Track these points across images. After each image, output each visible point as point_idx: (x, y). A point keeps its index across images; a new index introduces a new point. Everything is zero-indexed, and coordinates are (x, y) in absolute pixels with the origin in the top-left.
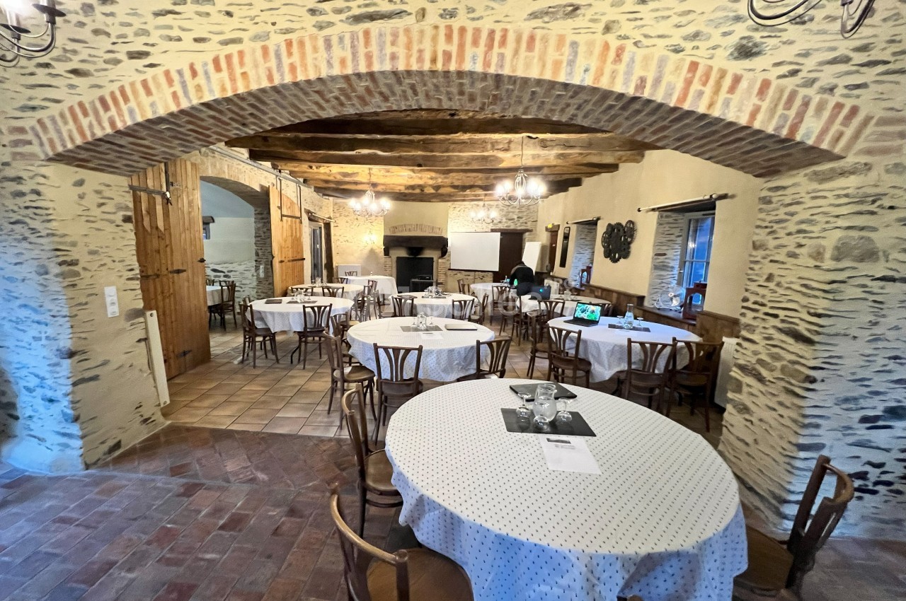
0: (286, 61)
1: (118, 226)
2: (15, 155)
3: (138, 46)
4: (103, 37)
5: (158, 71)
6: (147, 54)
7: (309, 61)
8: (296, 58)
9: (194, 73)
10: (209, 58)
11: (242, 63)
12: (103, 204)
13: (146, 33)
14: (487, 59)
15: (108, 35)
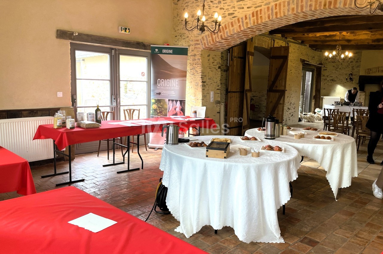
0: (274, 11)
1: (216, 70)
2: (195, 48)
3: (231, 12)
4: (223, 10)
5: (236, 18)
6: (233, 14)
7: (282, 11)
8: (278, 10)
9: (246, 18)
10: (251, 12)
11: (261, 14)
12: (213, 62)
13: (234, 7)
14: (345, 2)
15: (224, 9)
